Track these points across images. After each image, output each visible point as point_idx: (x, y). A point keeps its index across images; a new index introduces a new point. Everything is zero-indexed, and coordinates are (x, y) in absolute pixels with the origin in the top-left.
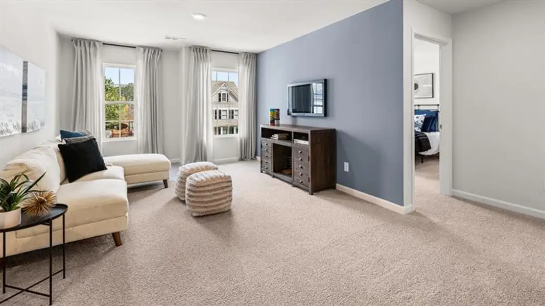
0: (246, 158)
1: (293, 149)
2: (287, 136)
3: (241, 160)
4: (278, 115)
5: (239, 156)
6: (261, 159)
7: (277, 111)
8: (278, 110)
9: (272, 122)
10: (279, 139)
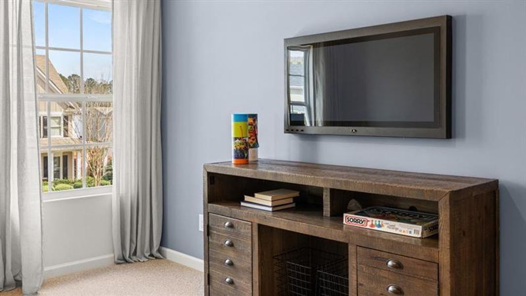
0: (135, 253)
1: (351, 249)
2: (295, 199)
3: (123, 261)
4: (254, 133)
5: (118, 252)
6: (208, 266)
7: (250, 120)
8: (254, 117)
9: (242, 155)
10: (277, 209)
